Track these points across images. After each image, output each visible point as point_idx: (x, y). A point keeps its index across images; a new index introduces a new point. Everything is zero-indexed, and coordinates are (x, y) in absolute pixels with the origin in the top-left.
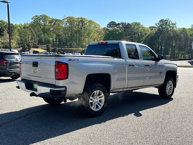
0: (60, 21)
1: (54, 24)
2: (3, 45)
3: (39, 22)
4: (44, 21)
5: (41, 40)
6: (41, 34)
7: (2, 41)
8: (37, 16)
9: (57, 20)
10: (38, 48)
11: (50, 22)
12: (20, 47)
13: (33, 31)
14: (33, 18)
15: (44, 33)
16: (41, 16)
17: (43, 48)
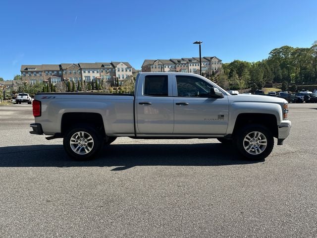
0: (308, 50)
1: (299, 55)
2: (230, 87)
3: (279, 55)
4: (286, 53)
5: (278, 77)
6: (278, 70)
7: (231, 82)
8: (276, 49)
9: (303, 50)
10: (272, 87)
11: (293, 54)
12: (249, 88)
13: (268, 67)
14: (271, 53)
15: (282, 69)
16: (281, 48)
17: (279, 87)
